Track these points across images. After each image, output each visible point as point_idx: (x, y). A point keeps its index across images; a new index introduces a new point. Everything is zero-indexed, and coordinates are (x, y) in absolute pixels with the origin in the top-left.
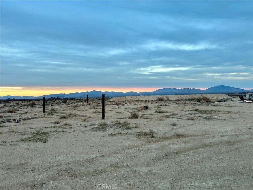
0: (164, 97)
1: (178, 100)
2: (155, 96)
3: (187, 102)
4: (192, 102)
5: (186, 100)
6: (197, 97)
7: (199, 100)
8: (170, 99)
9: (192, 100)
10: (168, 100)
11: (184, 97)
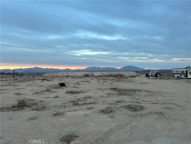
0: (90, 74)
1: (100, 76)
2: (82, 73)
3: (106, 78)
4: (110, 78)
5: (106, 76)
6: (115, 73)
7: (116, 76)
8: (95, 75)
9: (110, 76)
10: (92, 76)
11: (105, 73)
